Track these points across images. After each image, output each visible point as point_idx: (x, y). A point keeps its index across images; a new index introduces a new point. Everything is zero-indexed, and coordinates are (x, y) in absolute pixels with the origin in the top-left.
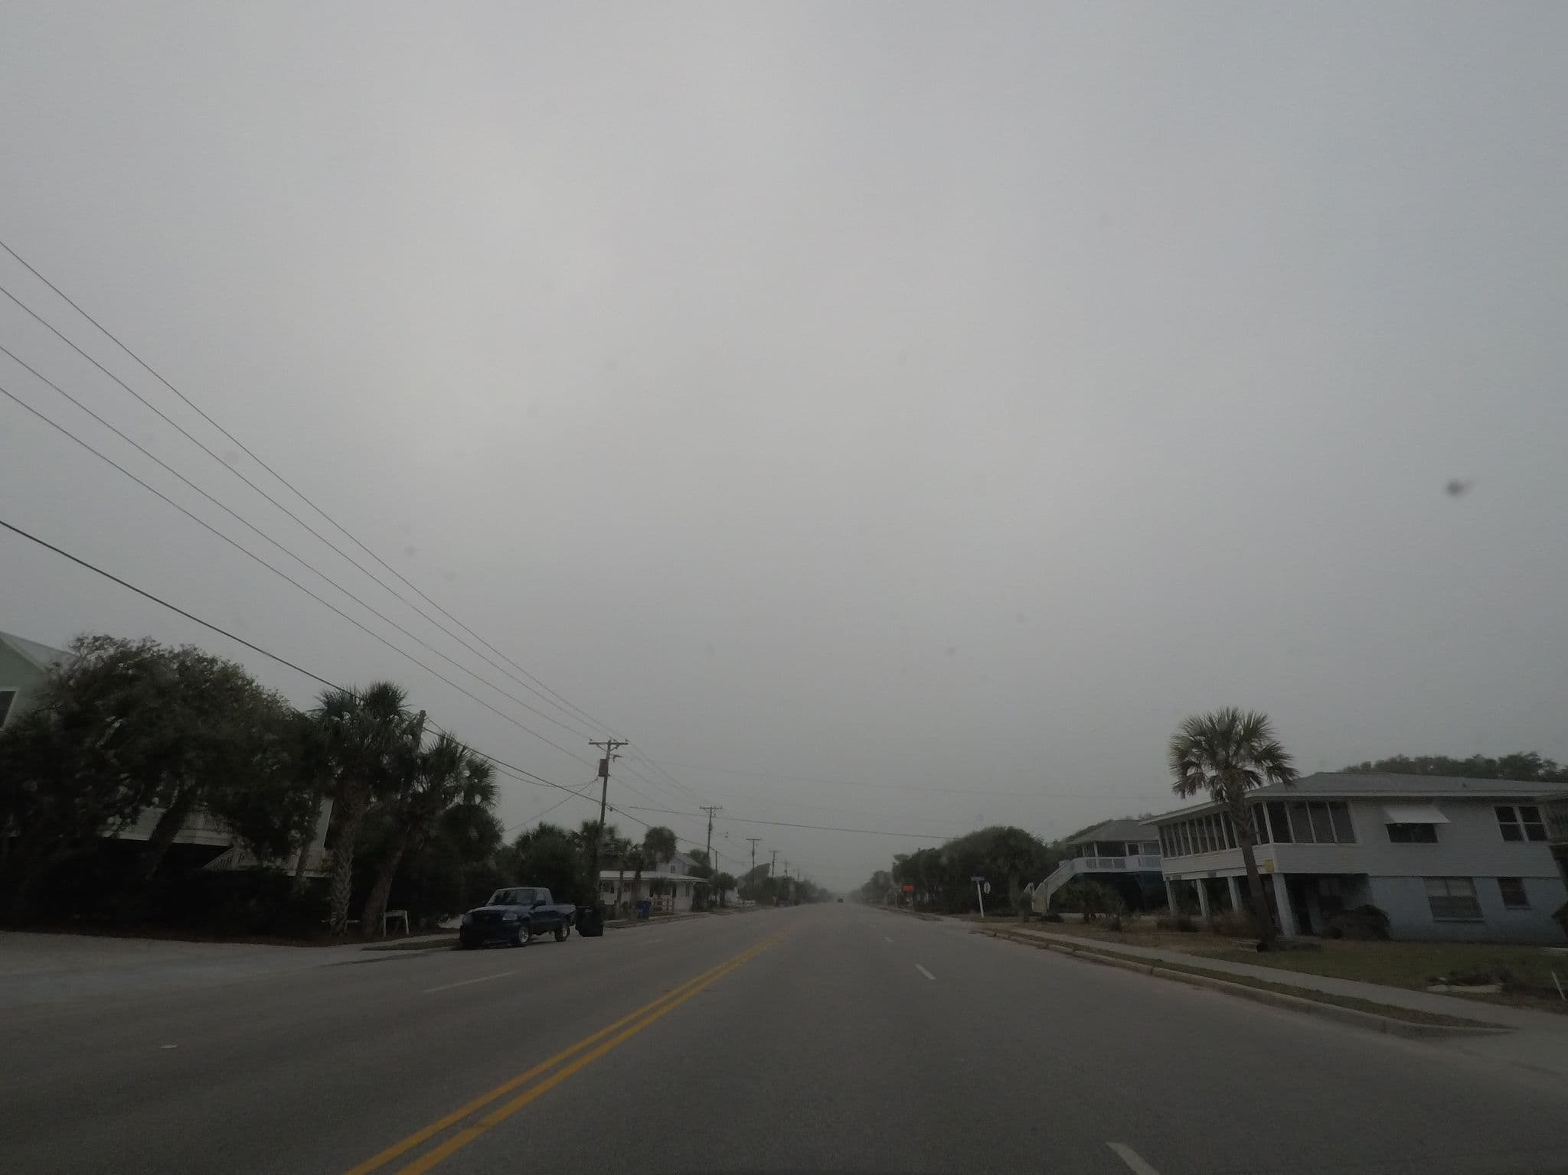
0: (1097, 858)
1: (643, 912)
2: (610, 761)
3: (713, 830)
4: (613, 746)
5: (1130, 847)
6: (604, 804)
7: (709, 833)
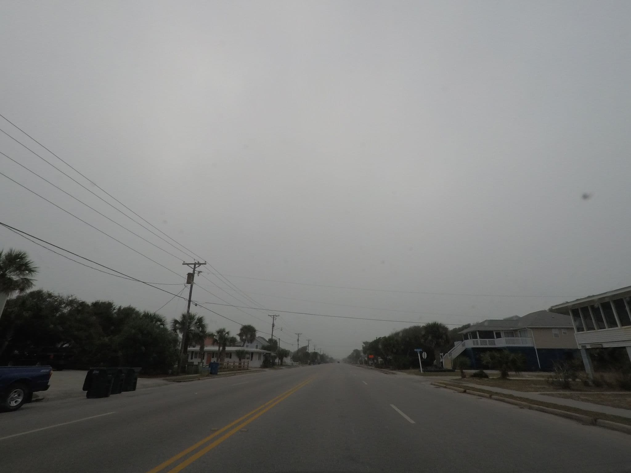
0: (479, 340)
1: (214, 370)
2: (196, 275)
3: (275, 327)
4: (197, 266)
5: (496, 333)
6: (190, 301)
7: (273, 328)
